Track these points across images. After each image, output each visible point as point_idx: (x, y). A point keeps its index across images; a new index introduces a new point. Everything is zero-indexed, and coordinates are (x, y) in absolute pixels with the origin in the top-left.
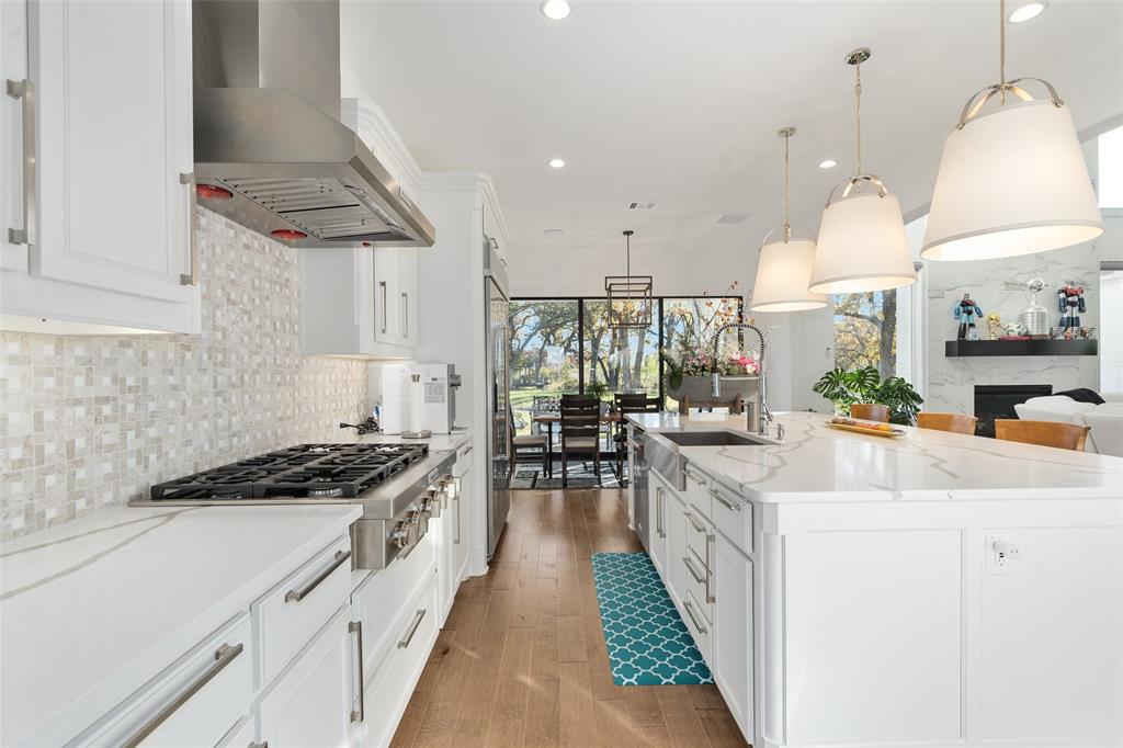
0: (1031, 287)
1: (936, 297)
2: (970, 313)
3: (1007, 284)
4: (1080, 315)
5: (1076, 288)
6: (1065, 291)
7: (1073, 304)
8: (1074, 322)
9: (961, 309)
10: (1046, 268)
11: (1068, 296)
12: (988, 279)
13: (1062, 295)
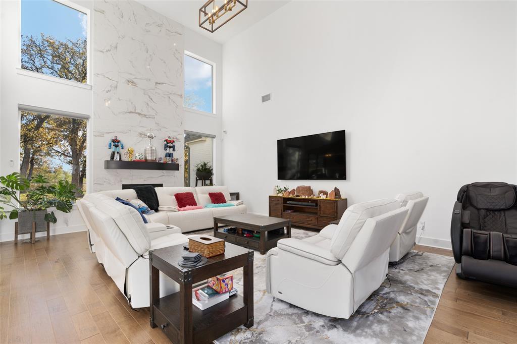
0: (149, 137)
1: (98, 136)
2: (117, 146)
3: (141, 134)
4: (173, 152)
5: (171, 139)
6: (166, 141)
7: (170, 147)
8: (170, 155)
9: (113, 144)
10: (160, 130)
11: (168, 143)
12: (130, 130)
13: (165, 142)
